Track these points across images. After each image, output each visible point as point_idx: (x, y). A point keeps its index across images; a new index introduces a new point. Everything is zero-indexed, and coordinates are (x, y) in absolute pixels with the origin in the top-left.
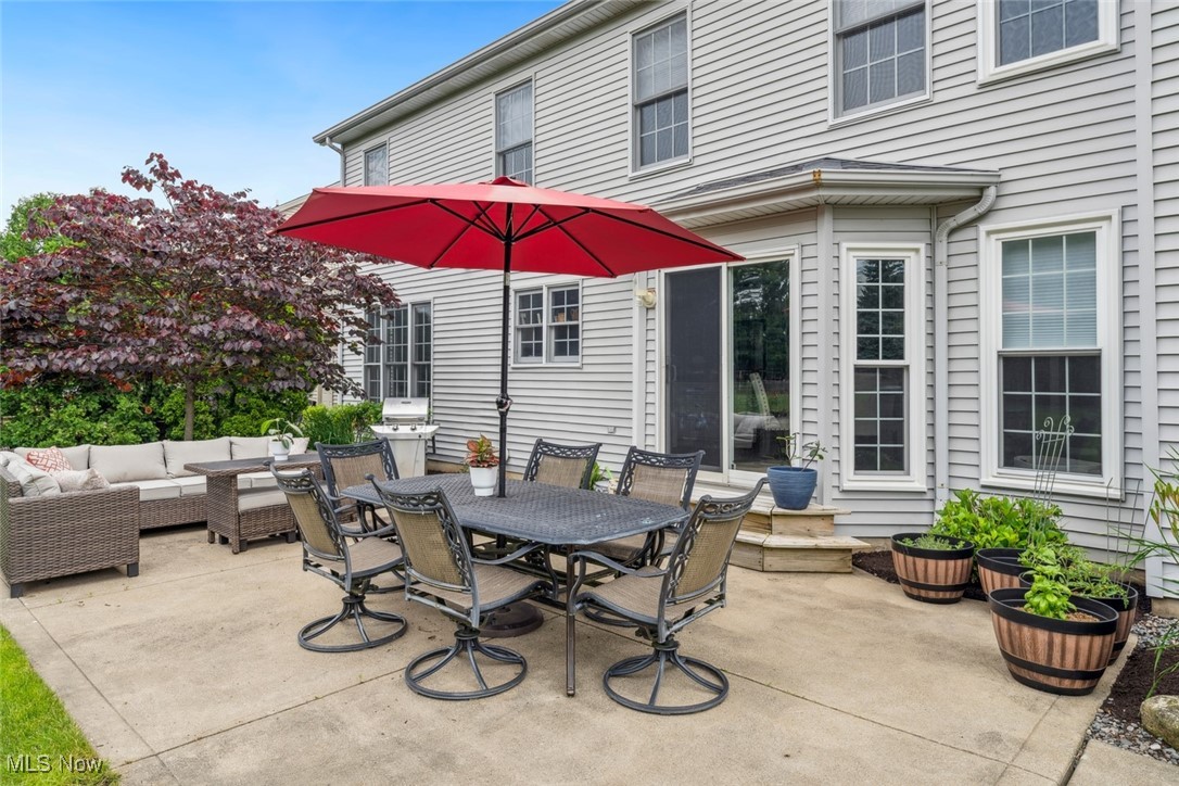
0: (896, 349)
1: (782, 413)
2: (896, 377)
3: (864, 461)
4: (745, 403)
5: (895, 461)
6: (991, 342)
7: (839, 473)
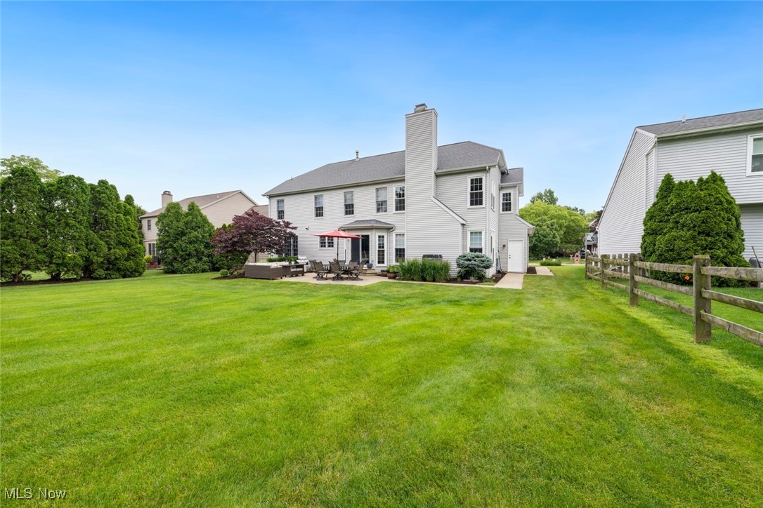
0: (383, 247)
1: (368, 257)
2: (383, 251)
3: (379, 262)
4: (363, 257)
5: (383, 262)
6: (394, 247)
7: (376, 264)
